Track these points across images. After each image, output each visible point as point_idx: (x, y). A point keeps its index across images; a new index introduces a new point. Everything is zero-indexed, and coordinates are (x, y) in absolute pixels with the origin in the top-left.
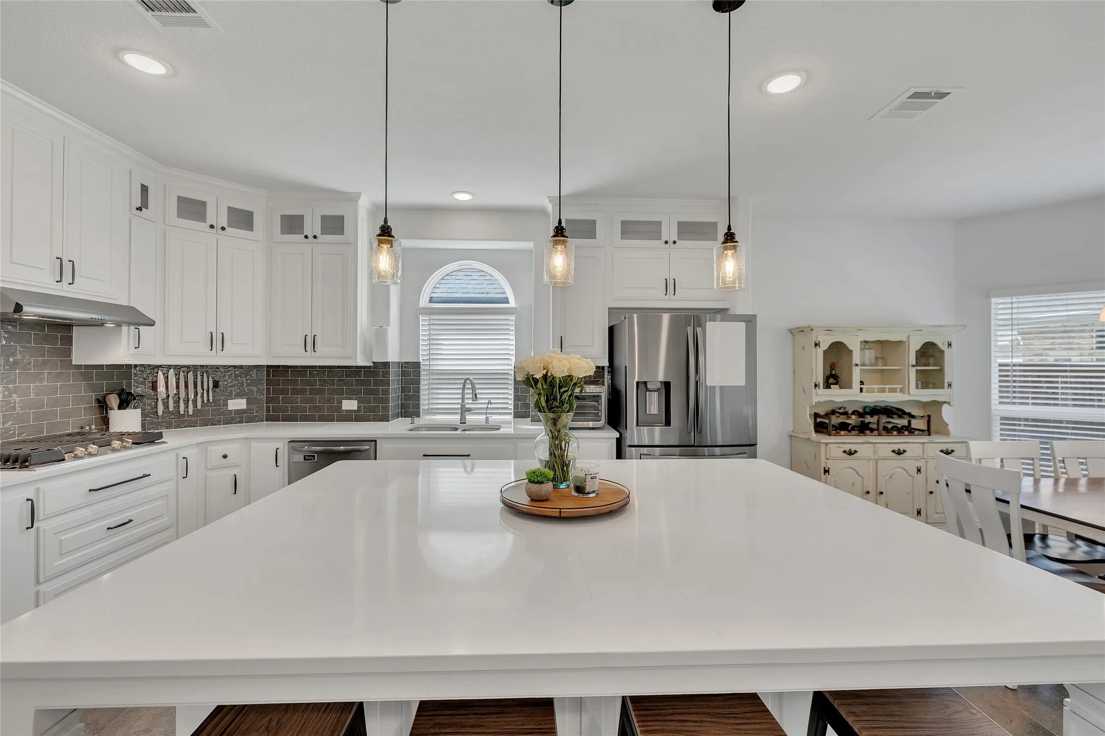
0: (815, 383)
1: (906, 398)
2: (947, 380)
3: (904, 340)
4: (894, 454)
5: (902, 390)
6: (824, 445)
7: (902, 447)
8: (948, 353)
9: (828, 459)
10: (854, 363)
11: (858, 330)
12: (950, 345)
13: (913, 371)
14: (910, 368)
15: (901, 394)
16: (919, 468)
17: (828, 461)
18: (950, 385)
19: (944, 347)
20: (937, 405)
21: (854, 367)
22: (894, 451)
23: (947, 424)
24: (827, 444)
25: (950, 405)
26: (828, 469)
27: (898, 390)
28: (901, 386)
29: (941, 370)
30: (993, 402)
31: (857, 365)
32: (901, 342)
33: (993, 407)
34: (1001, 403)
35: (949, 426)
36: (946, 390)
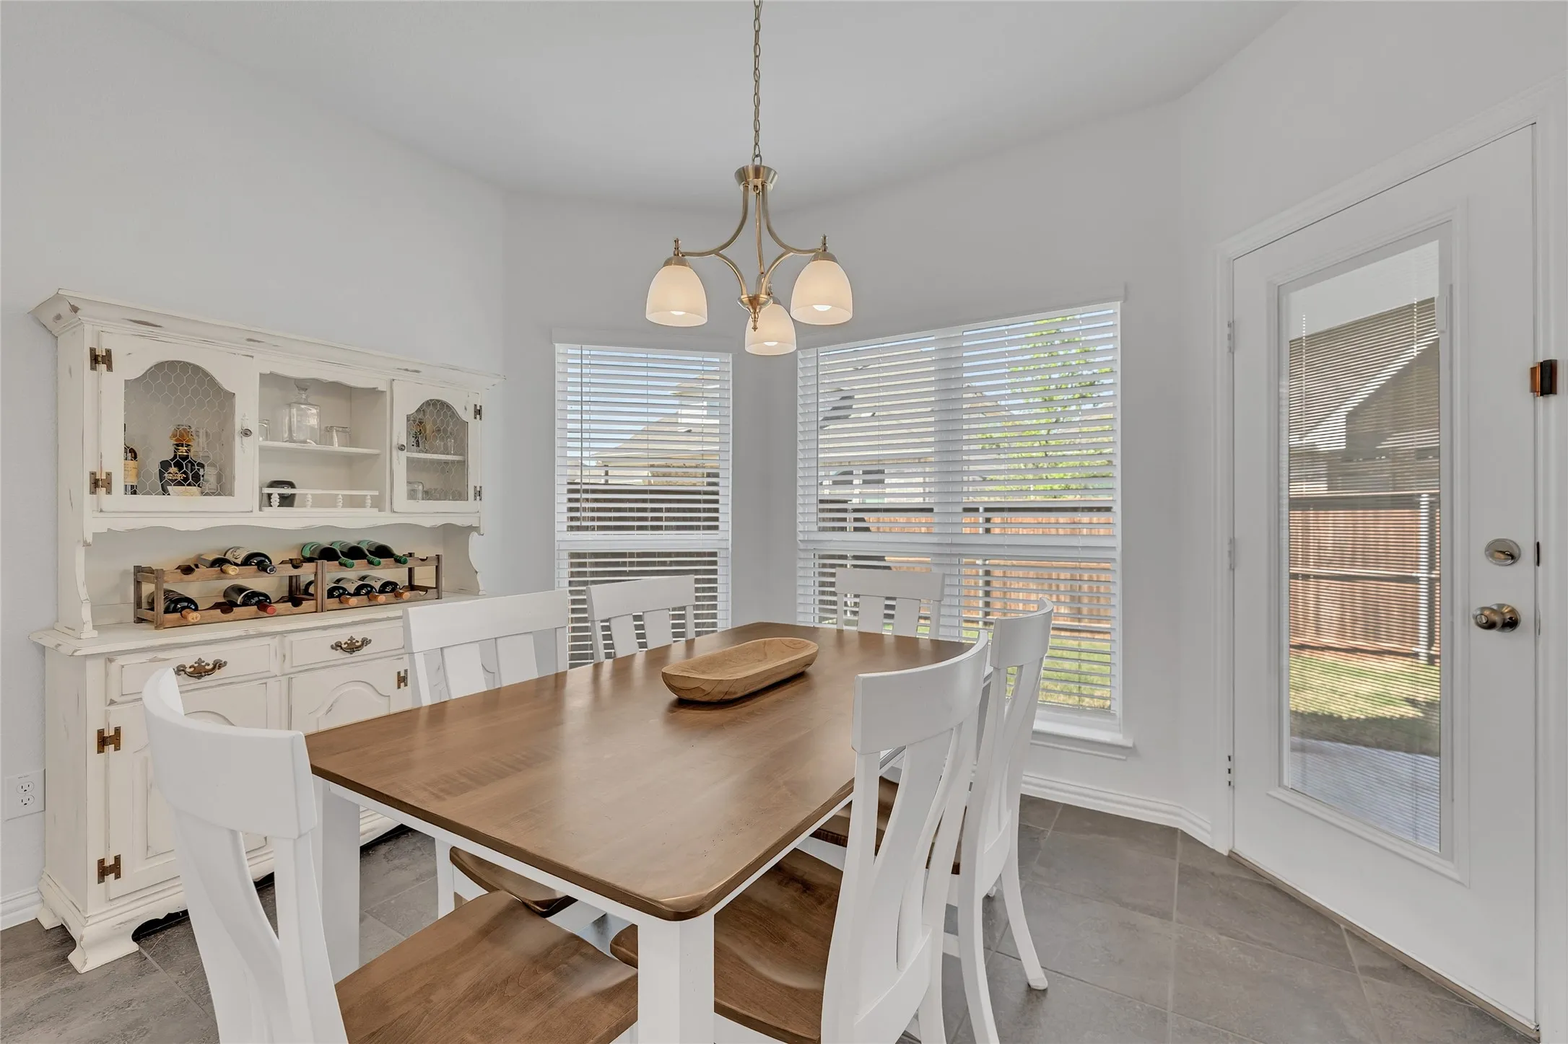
0: (93, 474)
1: (384, 518)
2: (473, 482)
3: (380, 389)
4: (338, 654)
5: (378, 504)
6: (101, 662)
7: (358, 634)
8: (474, 426)
9: (112, 702)
10: (238, 428)
11: (250, 340)
12: (478, 412)
13: (400, 463)
14: (395, 453)
15: (376, 510)
16: (402, 674)
17: (112, 708)
18: (478, 494)
19: (467, 416)
20: (456, 535)
21: (237, 439)
22: (338, 646)
23: (477, 573)
24: (109, 658)
25: (480, 534)
26: (112, 733)
27: (369, 502)
28: (376, 493)
29: (463, 464)
30: (558, 527)
31: (247, 433)
32: (374, 393)
33: (558, 537)
34: (571, 528)
35: (479, 577)
36: (470, 505)
